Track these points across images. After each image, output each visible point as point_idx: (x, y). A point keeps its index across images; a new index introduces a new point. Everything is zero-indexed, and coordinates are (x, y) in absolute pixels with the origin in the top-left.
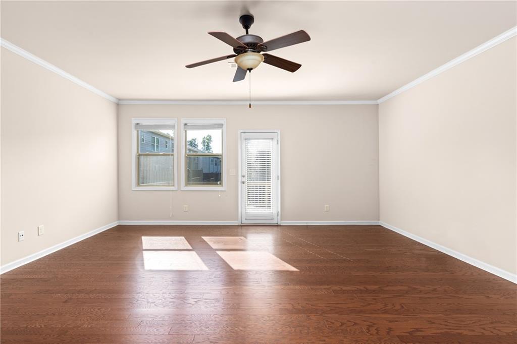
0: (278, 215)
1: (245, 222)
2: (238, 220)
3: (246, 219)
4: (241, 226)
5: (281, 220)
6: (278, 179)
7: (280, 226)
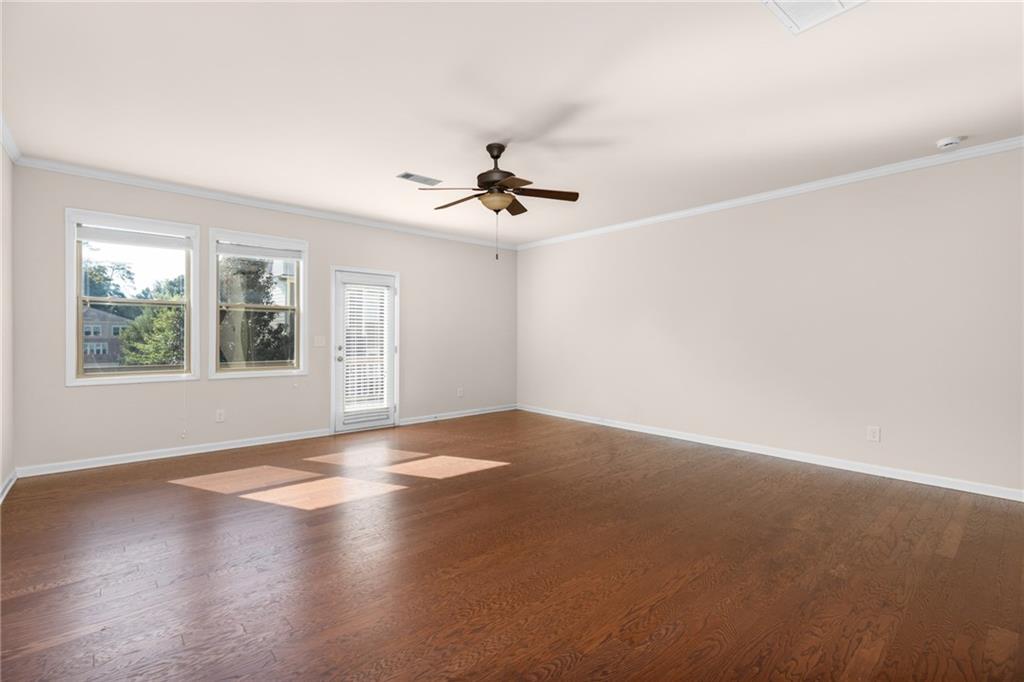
0: (395, 411)
1: (341, 428)
2: (329, 427)
3: (344, 424)
4: (335, 436)
5: (400, 417)
6: (396, 351)
7: (398, 427)
